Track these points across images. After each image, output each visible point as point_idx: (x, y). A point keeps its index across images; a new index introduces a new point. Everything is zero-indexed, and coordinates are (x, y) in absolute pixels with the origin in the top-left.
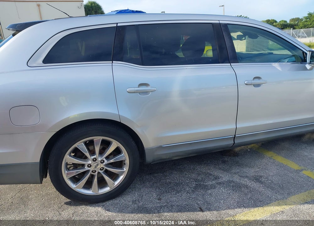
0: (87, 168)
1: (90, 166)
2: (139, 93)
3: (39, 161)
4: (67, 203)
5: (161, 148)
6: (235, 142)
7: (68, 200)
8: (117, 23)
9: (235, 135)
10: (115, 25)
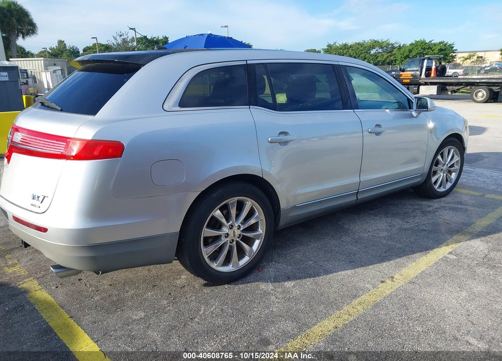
0: (224, 240)
1: (227, 235)
2: (280, 143)
3: (179, 231)
4: (205, 285)
5: (295, 208)
6: (358, 198)
7: (205, 282)
8: (246, 61)
9: (358, 190)
10: (245, 63)
